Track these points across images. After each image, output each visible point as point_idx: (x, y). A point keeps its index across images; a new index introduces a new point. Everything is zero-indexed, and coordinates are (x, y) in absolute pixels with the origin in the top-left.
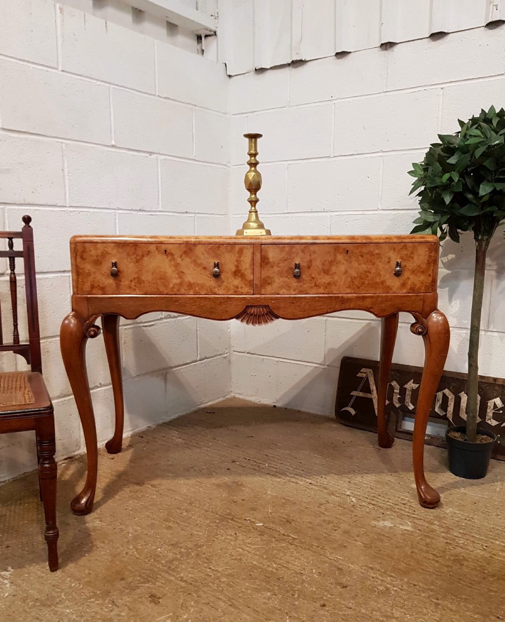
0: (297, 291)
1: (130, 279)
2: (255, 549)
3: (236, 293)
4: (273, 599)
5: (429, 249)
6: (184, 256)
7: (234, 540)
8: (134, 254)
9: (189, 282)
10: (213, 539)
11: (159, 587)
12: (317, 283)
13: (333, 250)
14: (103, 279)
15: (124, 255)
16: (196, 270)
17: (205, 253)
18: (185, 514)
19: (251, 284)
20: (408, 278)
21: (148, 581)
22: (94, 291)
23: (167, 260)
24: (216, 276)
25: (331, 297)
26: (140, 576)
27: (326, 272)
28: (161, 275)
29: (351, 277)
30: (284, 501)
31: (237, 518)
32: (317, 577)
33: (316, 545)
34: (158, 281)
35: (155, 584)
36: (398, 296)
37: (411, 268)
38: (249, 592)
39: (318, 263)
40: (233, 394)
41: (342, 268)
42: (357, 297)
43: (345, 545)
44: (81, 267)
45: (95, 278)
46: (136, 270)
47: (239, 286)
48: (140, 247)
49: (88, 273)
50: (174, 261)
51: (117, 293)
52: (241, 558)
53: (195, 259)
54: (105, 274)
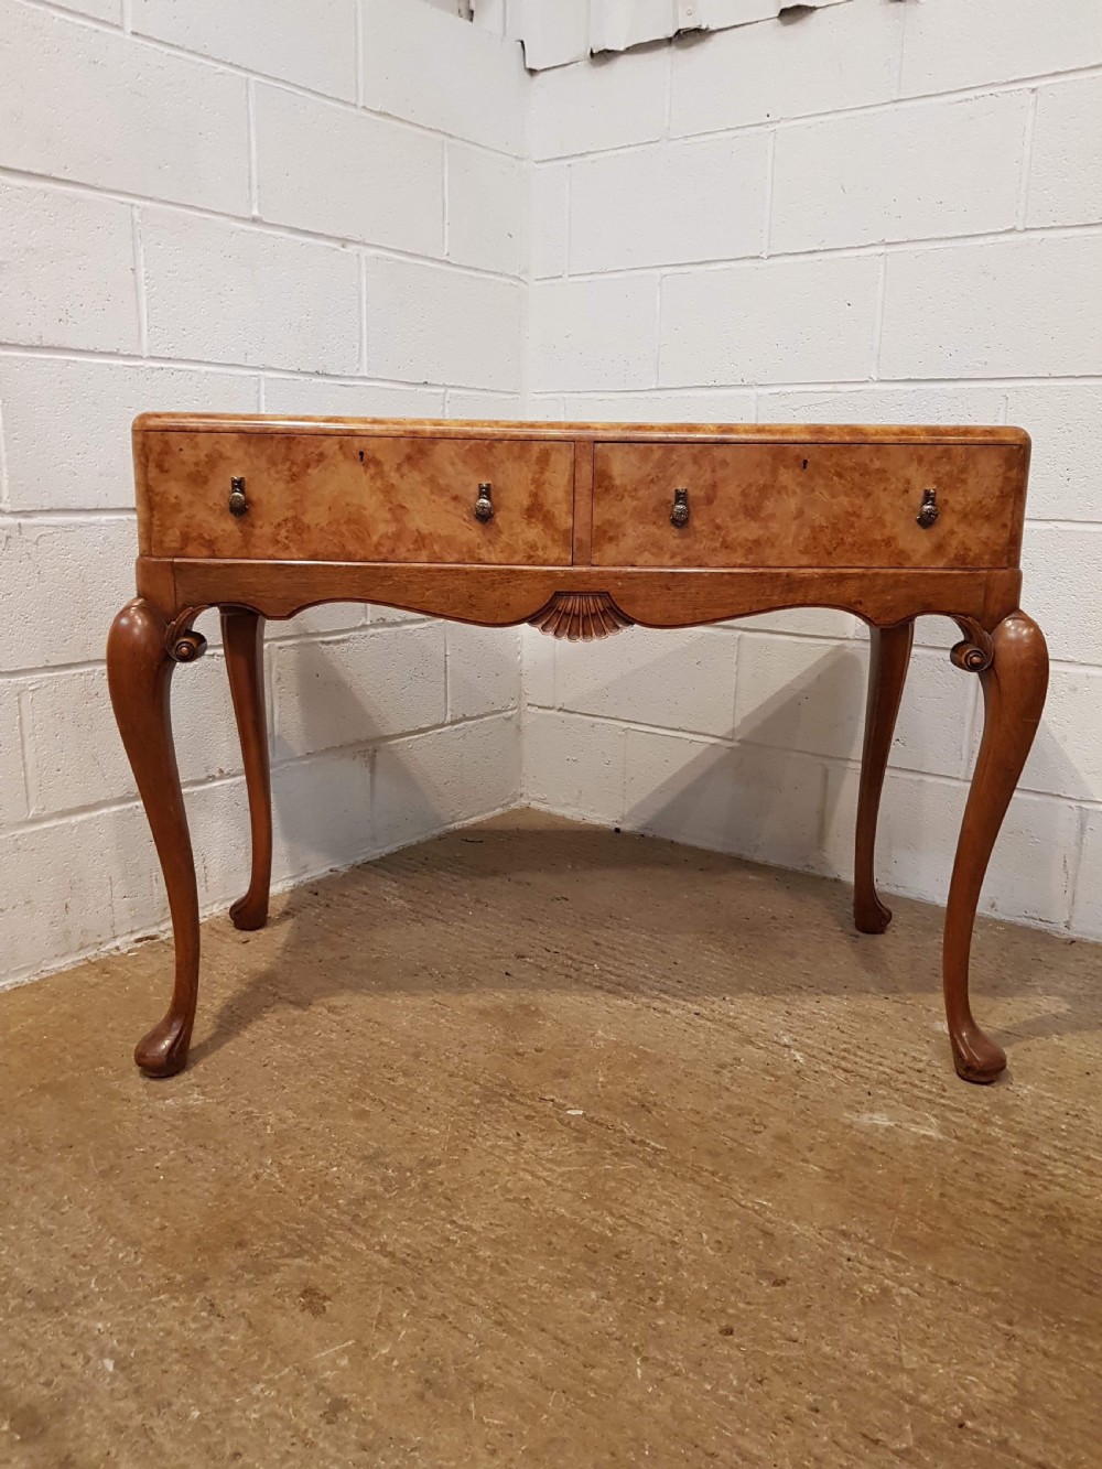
0: (678, 559)
1: (275, 523)
2: (562, 1174)
3: (530, 559)
4: (603, 1310)
5: (1007, 461)
6: (405, 468)
7: (514, 1151)
8: (286, 459)
9: (418, 530)
10: (464, 1145)
11: (328, 1267)
12: (729, 539)
13: (769, 458)
14: (212, 519)
15: (263, 463)
16: (433, 501)
17: (456, 460)
18: (401, 1081)
19: (568, 538)
20: (952, 532)
21: (300, 1253)
22: (190, 550)
23: (365, 478)
24: (484, 517)
25: (761, 574)
26: (283, 1237)
27: (752, 512)
28: (349, 513)
29: (813, 529)
30: (635, 1056)
31: (523, 1095)
32: (712, 1253)
33: (711, 1169)
34: (344, 528)
35: (316, 1260)
36: (927, 574)
37: (958, 507)
38: (545, 1287)
39: (731, 490)
40: (524, 801)
41: (792, 504)
42: (825, 576)
43: (779, 1170)
44: (157, 490)
45: (191, 517)
46: (290, 500)
47: (539, 545)
48: (299, 442)
49: (174, 505)
50: (382, 478)
51: (245, 555)
52: (527, 1199)
53: (433, 476)
54: (215, 507)
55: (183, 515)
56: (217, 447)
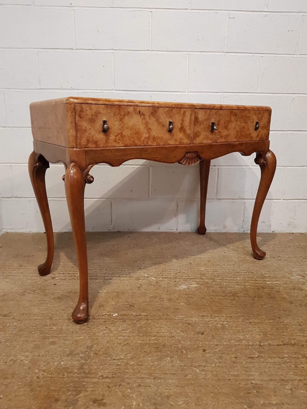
0: (212, 141)
1: (115, 135)
2: (129, 332)
3: (180, 143)
4: (175, 361)
6: (151, 116)
7: (110, 332)
8: (119, 114)
9: (154, 136)
10: (95, 338)
11: (92, 391)
12: (222, 135)
14: (96, 134)
15: (112, 115)
16: (158, 126)
17: (164, 114)
18: (55, 328)
19: (188, 136)
20: (260, 132)
21: (80, 392)
22: (89, 145)
23: (140, 120)
24: (170, 131)
26: (69, 391)
27: (226, 128)
28: (136, 131)
29: (237, 131)
30: (116, 294)
31: (96, 316)
32: (183, 334)
33: (162, 314)
34: (134, 136)
35: (87, 391)
36: (256, 142)
37: (261, 126)
38: (156, 363)
41: (233, 125)
42: (239, 144)
43: (177, 308)
44: (79, 124)
45: (90, 134)
46: (120, 127)
47: (182, 139)
48: (122, 108)
49: (84, 130)
50: (145, 120)
51: (107, 146)
52: (127, 343)
53: (158, 119)
54: (97, 130)
55: (87, 133)
56: (98, 109)
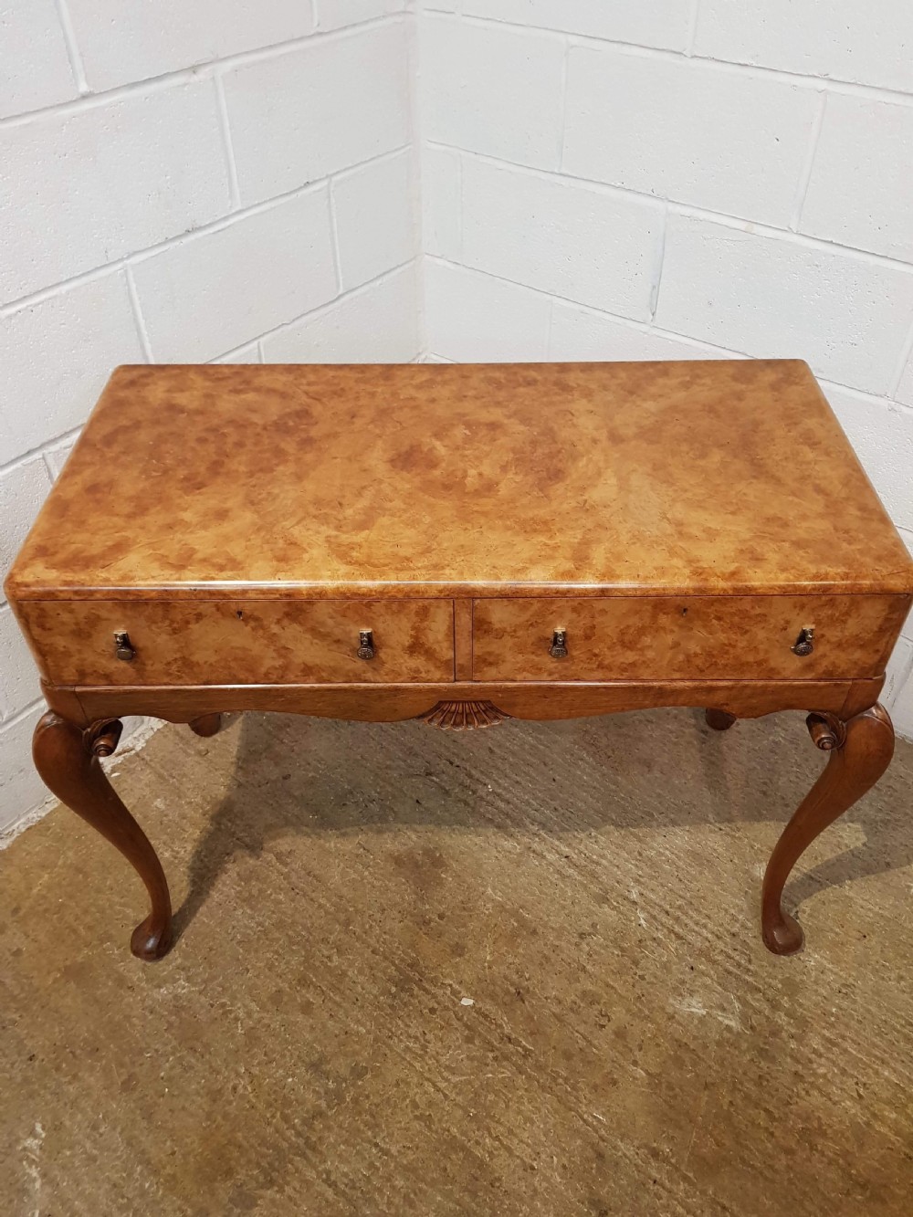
1: (165, 662)
3: (413, 679)
5: (891, 606)
6: (285, 622)
8: (165, 618)
9: (303, 663)
12: (605, 662)
13: (649, 607)
14: (104, 661)
15: (142, 621)
16: (316, 645)
17: (336, 615)
19: (450, 665)
20: (824, 656)
22: (88, 680)
23: (246, 631)
25: (635, 687)
27: (628, 645)
28: (236, 653)
29: (687, 654)
31: (428, 980)
36: (793, 686)
37: (834, 639)
39: (609, 631)
41: (668, 638)
42: (696, 689)
44: (45, 642)
45: (83, 660)
46: (176, 646)
47: (422, 670)
48: (175, 607)
49: (64, 652)
53: (313, 625)
54: (103, 653)
55: (74, 658)
